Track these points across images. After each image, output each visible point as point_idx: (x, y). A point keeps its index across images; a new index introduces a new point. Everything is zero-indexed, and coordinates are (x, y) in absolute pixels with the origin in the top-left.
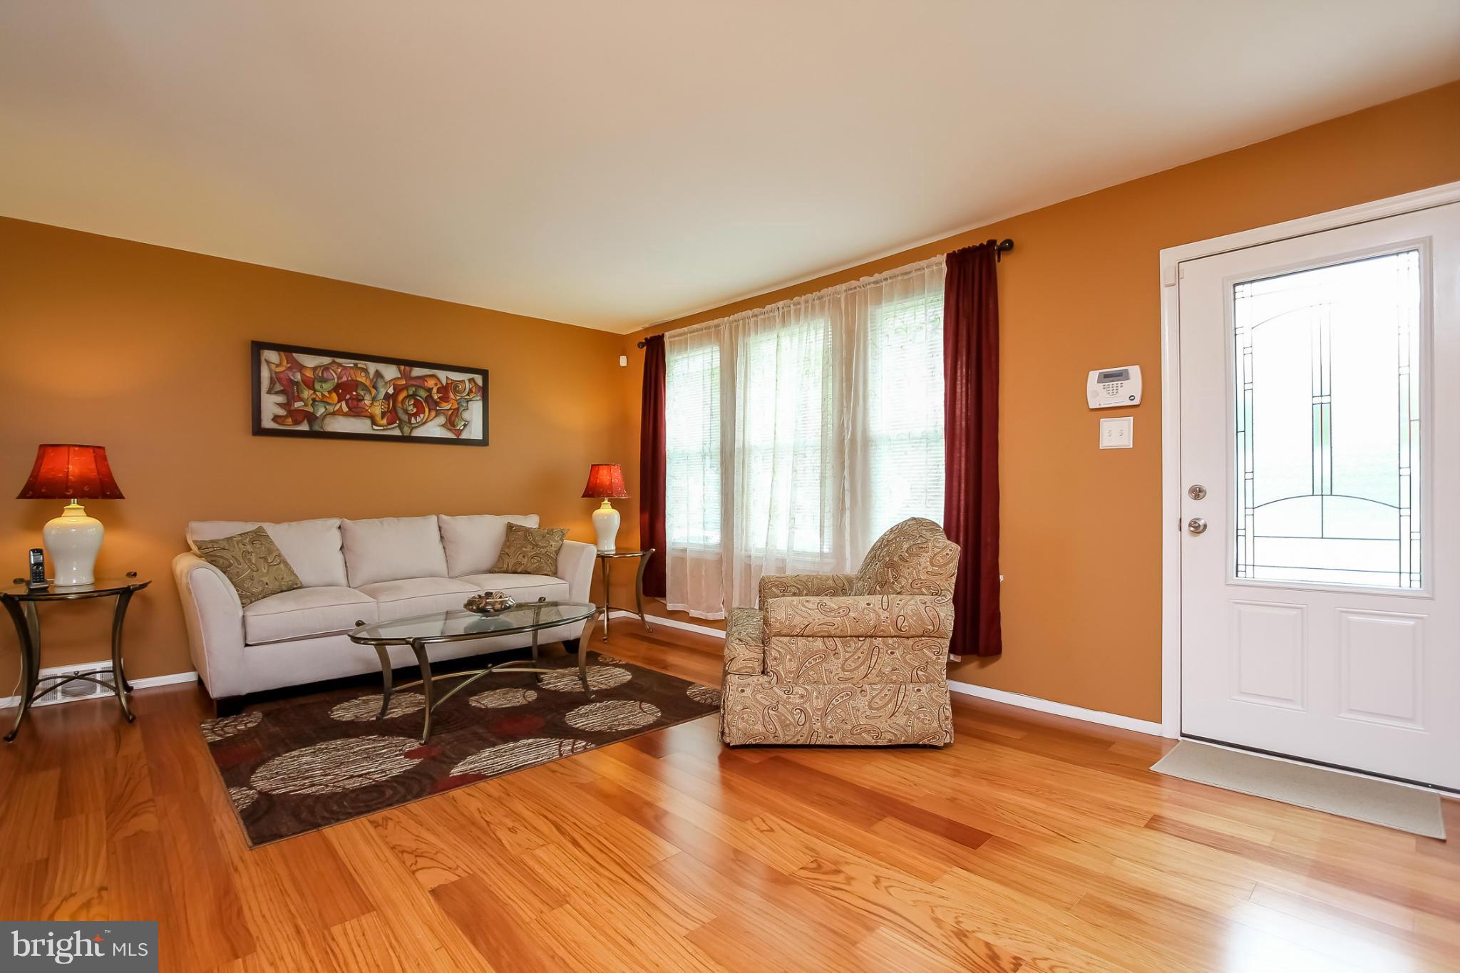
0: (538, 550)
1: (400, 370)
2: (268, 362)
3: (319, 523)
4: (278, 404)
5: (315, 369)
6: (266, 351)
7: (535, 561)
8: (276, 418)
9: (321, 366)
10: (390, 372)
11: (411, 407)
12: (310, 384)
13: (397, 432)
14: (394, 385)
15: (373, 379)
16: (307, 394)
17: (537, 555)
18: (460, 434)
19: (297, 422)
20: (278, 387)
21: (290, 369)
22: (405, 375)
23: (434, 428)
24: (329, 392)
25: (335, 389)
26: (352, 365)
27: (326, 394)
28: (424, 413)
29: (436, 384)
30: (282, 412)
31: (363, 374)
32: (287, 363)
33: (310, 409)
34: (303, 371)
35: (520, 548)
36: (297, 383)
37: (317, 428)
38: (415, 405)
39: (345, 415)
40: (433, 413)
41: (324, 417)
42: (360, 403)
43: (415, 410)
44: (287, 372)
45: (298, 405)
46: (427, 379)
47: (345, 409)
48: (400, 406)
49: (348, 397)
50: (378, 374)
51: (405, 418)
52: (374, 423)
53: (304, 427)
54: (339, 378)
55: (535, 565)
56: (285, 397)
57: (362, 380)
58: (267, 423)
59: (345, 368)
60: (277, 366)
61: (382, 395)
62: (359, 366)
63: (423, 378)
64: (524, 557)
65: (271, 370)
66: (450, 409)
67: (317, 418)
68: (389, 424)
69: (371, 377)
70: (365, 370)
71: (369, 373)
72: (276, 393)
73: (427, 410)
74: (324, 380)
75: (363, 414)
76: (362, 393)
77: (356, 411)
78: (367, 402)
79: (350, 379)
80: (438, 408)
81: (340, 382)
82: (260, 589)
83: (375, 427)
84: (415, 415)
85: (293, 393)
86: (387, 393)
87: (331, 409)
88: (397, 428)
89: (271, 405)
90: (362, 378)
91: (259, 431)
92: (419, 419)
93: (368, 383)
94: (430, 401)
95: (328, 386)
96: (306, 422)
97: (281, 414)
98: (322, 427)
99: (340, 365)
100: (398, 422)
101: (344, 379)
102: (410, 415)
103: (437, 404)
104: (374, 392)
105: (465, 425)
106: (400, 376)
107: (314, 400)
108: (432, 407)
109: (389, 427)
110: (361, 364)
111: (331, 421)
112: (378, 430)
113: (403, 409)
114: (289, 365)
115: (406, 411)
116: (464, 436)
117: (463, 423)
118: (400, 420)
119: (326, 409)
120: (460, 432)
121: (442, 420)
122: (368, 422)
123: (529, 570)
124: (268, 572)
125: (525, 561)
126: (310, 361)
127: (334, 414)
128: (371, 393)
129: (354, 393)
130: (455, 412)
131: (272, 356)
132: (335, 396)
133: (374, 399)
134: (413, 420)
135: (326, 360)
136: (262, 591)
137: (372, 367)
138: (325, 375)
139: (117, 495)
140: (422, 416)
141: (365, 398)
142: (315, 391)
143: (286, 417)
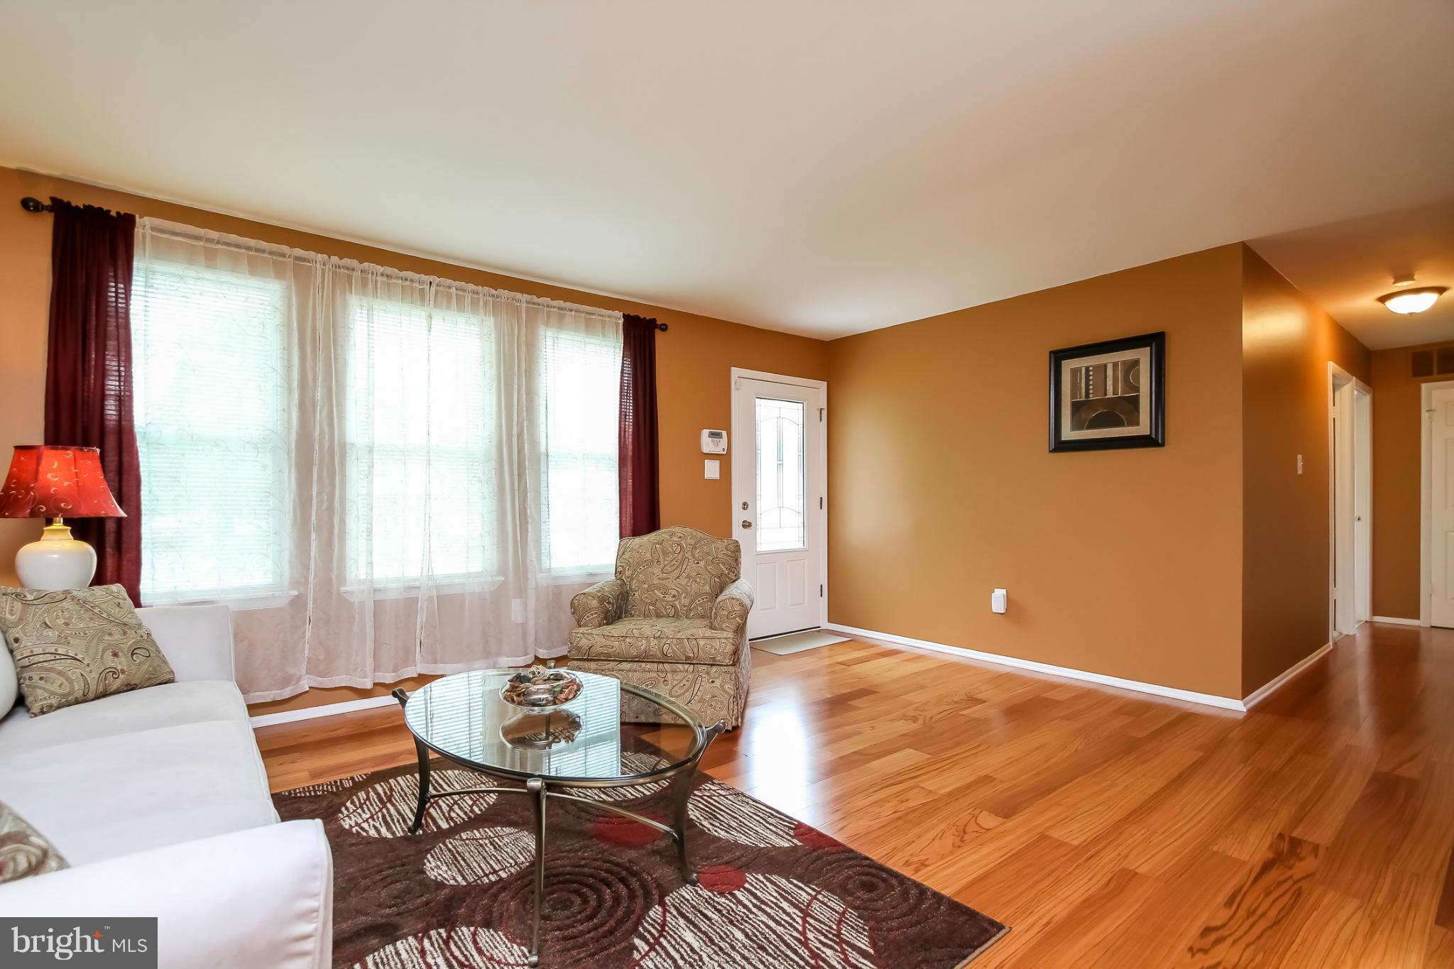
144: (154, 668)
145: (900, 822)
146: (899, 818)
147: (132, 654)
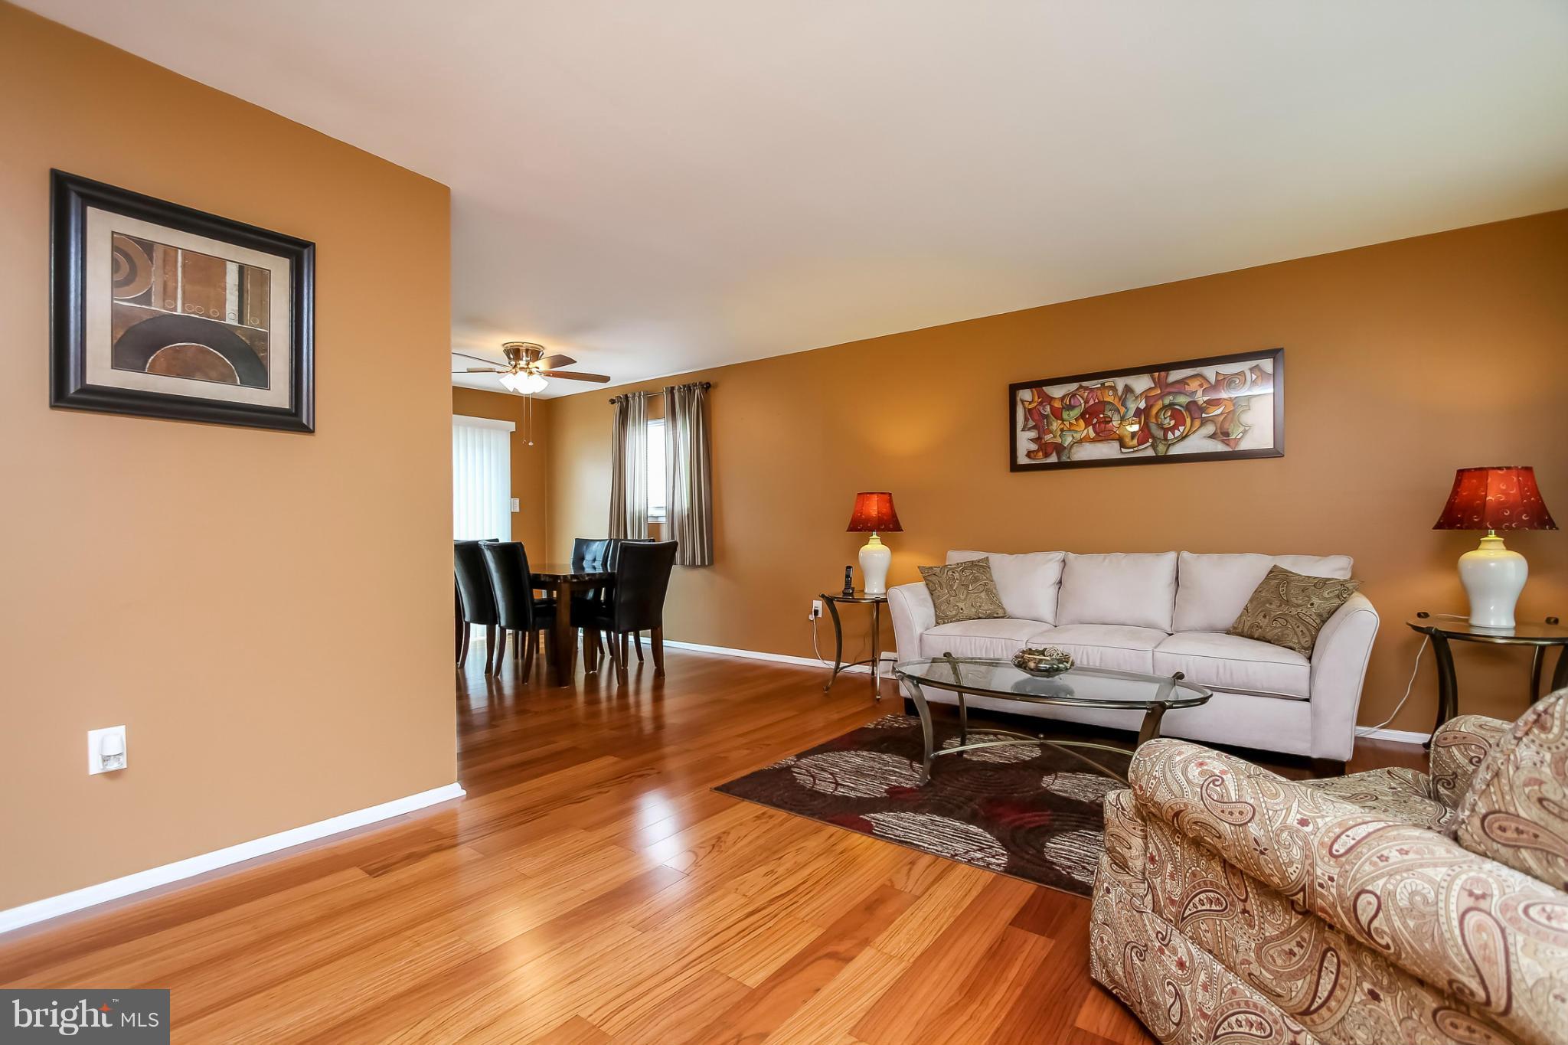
0: (1285, 609)
1: (1153, 379)
2: (1023, 401)
3: (1040, 556)
4: (1031, 440)
5: (1062, 399)
6: (1021, 391)
7: (1279, 625)
8: (1029, 454)
9: (1069, 394)
10: (1142, 384)
11: (1168, 420)
12: (1058, 415)
13: (1150, 453)
14: (1146, 397)
15: (1122, 396)
16: (1056, 425)
17: (1282, 616)
18: (1237, 444)
19: (1047, 455)
20: (1031, 423)
21: (1040, 404)
22: (1158, 383)
23: (1198, 442)
24: (1076, 420)
25: (1082, 416)
26: (1099, 386)
27: (1074, 422)
28: (1184, 424)
29: (1201, 386)
30: (1034, 447)
31: (1111, 393)
32: (1039, 398)
33: (1059, 440)
34: (1052, 403)
35: (1264, 603)
36: (1046, 417)
37: (1064, 459)
38: (1172, 417)
39: (1093, 441)
40: (1197, 423)
41: (1071, 446)
42: (1107, 426)
43: (1172, 423)
44: (1038, 407)
45: (1048, 438)
46: (1187, 381)
47: (1092, 434)
48: (1154, 420)
49: (1095, 420)
50: (1128, 389)
51: (1160, 434)
52: (1123, 445)
53: (1053, 459)
54: (1086, 402)
55: (1277, 631)
56: (1037, 431)
57: (1110, 399)
58: (1022, 459)
59: (1092, 390)
60: (1030, 403)
61: (1131, 412)
62: (1106, 384)
63: (1183, 382)
64: (1265, 616)
65: (1025, 408)
66: (1222, 414)
67: (1065, 448)
68: (1139, 445)
69: (1120, 393)
70: (1113, 388)
71: (1117, 390)
72: (1029, 429)
73: (1188, 421)
74: (1071, 407)
75: (1111, 437)
76: (1109, 414)
77: (1103, 435)
78: (1116, 422)
79: (1097, 401)
80: (1204, 415)
81: (1087, 406)
82: (954, 612)
83: (1124, 450)
84: (1173, 429)
85: (1043, 427)
86: (1138, 409)
87: (1078, 436)
88: (1150, 448)
89: (1025, 441)
90: (1109, 397)
91: (1015, 467)
92: (1177, 433)
93: (1116, 402)
94: (1193, 408)
95: (1076, 412)
96: (1054, 454)
97: (1033, 449)
98: (1069, 457)
99: (1086, 388)
100: (1150, 440)
101: (1091, 402)
102: (1166, 431)
103: (1202, 410)
104: (1123, 410)
105: (1245, 432)
106: (1153, 386)
107: (1062, 430)
108: (1196, 415)
109: (1141, 447)
110: (1109, 382)
111: (1078, 449)
112: (1127, 454)
113: (1157, 424)
114: (1040, 400)
115: (1160, 426)
116: (1244, 446)
117: (1242, 429)
118: (1154, 437)
119: (1073, 438)
120: (1238, 441)
121: (1210, 429)
122: (1116, 445)
123: (1269, 636)
124: (965, 599)
125: (1263, 622)
126: (1057, 392)
127: (1081, 441)
128: (1119, 413)
129: (1102, 416)
130: (1230, 416)
131: (1025, 395)
132: (1081, 422)
133: (1123, 419)
134: (1170, 436)
135: (1073, 387)
136: (955, 616)
137: (1120, 383)
138: (1072, 402)
139: (898, 528)
140: (1181, 428)
141: (1113, 419)
142: (1063, 420)
143: (1037, 451)
144: (1282, 635)
145: (775, 848)
146: (775, 852)
147: (1275, 620)
